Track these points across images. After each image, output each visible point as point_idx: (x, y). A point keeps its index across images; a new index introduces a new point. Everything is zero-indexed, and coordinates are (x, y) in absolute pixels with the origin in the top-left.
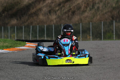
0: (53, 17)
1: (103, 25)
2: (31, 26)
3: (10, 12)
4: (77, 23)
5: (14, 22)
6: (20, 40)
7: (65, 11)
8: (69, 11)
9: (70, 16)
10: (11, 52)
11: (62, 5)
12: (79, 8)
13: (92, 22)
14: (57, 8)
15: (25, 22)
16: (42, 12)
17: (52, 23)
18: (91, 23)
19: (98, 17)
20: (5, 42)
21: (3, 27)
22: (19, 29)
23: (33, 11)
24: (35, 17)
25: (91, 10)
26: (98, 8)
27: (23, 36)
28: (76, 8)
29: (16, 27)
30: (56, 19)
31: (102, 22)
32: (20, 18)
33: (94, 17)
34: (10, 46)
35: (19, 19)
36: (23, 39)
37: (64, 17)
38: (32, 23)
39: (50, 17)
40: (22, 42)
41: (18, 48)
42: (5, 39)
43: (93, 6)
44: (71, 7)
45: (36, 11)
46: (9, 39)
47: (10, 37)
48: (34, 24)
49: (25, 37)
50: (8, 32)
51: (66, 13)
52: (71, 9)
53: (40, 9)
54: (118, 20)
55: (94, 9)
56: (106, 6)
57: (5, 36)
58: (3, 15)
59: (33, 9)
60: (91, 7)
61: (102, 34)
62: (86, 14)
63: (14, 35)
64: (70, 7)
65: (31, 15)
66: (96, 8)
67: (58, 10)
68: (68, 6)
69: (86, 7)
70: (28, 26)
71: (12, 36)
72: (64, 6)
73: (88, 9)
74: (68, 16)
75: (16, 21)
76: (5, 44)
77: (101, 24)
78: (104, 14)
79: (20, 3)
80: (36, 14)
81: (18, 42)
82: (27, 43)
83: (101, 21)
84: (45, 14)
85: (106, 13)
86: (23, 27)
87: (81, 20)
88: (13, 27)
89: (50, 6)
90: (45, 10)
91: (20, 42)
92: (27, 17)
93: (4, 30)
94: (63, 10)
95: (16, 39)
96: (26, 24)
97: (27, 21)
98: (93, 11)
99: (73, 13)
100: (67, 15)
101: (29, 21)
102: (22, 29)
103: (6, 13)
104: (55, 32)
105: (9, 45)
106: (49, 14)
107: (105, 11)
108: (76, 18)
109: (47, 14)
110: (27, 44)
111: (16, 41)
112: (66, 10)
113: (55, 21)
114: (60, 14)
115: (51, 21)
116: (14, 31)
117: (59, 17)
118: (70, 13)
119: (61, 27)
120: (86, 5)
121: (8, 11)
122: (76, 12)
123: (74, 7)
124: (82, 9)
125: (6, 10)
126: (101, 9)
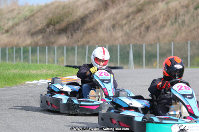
0: (119, 34)
1: (190, 46)
2: (87, 47)
3: (57, 27)
4: (153, 42)
5: (63, 40)
6: (70, 67)
7: (135, 26)
8: (141, 26)
9: (143, 33)
11: (131, 18)
12: (156, 22)
13: (173, 41)
14: (124, 22)
15: (78, 41)
16: (103, 27)
17: (117, 42)
18: (172, 43)
19: (183, 34)
20: (49, 68)
21: (47, 48)
22: (70, 50)
23: (89, 25)
24: (93, 34)
25: (172, 24)
26: (183, 22)
27: (76, 60)
28: (151, 21)
29: (65, 48)
30: (122, 36)
31: (189, 42)
32: (72, 35)
33: (177, 35)
35: (70, 36)
36: (76, 64)
37: (134, 33)
38: (88, 42)
39: (114, 33)
40: (74, 69)
41: (68, 77)
42: (50, 65)
43: (176, 19)
44: (145, 20)
45: (94, 26)
46: (56, 65)
47: (57, 61)
48: (91, 44)
49: (78, 62)
50: (54, 54)
51: (137, 28)
52: (144, 23)
53: (100, 23)
55: (177, 24)
56: (194, 20)
57: (50, 59)
58: (48, 30)
59: (90, 21)
60: (173, 21)
61: (189, 59)
62: (166, 30)
63: (63, 58)
64: (142, 19)
65: (87, 31)
66: (180, 21)
67: (126, 24)
68: (140, 18)
69: (166, 21)
70: (83, 47)
71: (60, 60)
72: (134, 19)
73: (169, 22)
74: (140, 33)
75: (65, 38)
76: (49, 72)
77: (187, 45)
78: (191, 31)
79: (71, 14)
80: (94, 29)
81: (69, 69)
83: (187, 40)
84: (107, 29)
85: (194, 29)
86: (76, 47)
87: (158, 39)
88: (61, 47)
89: (114, 19)
90: (107, 23)
91: (71, 68)
92: (81, 34)
93: (49, 51)
94: (133, 24)
95: (65, 65)
96: (80, 43)
97: (81, 39)
98: (176, 26)
99: (148, 28)
100: (138, 31)
101: (84, 39)
102: (74, 50)
103: (52, 27)
104: (121, 55)
105: (56, 73)
106: (112, 30)
107: (192, 27)
108: (151, 36)
109: (110, 29)
111: (65, 68)
112: (137, 24)
113: (121, 40)
114: (128, 30)
115: (115, 40)
116: (63, 53)
117: (126, 34)
118: (143, 28)
119: (130, 48)
120: (165, 17)
121: (54, 25)
122: (152, 28)
123: (149, 20)
124: (160, 23)
125: (52, 23)
126: (186, 23)
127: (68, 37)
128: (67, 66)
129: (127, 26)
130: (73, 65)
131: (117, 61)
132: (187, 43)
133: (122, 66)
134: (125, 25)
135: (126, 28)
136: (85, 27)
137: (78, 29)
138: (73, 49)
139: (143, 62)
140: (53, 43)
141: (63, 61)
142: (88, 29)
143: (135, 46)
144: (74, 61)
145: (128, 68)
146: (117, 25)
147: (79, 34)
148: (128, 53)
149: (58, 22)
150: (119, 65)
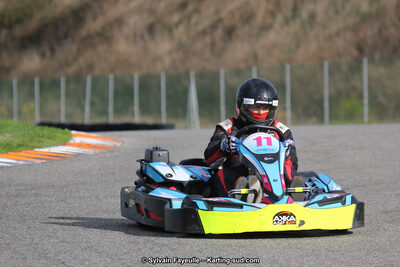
0: (163, 46)
1: (330, 73)
2: (89, 80)
3: (18, 31)
4: (243, 66)
5: (31, 62)
6: (50, 125)
7: (200, 27)
8: (214, 27)
9: (219, 44)
10: (21, 162)
11: (190, 8)
12: (248, 18)
13: (290, 62)
14: (175, 18)
15: (68, 65)
16: (126, 30)
17: (159, 67)
18: (288, 67)
19: (313, 47)
22: (50, 86)
23: (93, 25)
24: (102, 48)
25: (287, 22)
26: (312, 16)
27: (63, 109)
28: (237, 16)
30: (170, 53)
31: (326, 64)
32: (53, 50)
33: (297, 46)
34: (19, 145)
35: (48, 54)
36: (63, 120)
37: (199, 45)
38: (90, 67)
39: (151, 46)
40: (60, 130)
41: (46, 150)
42: (3, 121)
43: (295, 10)
44: (223, 14)
45: (104, 28)
46: (15, 121)
47: (19, 113)
48: (97, 72)
49: (68, 115)
50: (11, 96)
51: (204, 33)
52: (220, 20)
53: (120, 21)
54: (377, 56)
55: (298, 21)
56: (337, 12)
57: (2, 109)
59: (95, 18)
60: (289, 14)
61: (326, 105)
62: (272, 36)
63: (31, 105)
64: (217, 12)
65: (88, 41)
66: (304, 14)
67: (179, 22)
68: (212, 9)
69: (273, 14)
70: (78, 79)
71: (25, 109)
72: (197, 11)
73: (279, 19)
74: (213, 44)
75: (37, 59)
77: (322, 71)
78: (329, 38)
79: (50, 2)
80: (104, 36)
81: (46, 130)
82: (74, 132)
83: (321, 60)
84: (135, 36)
85: (338, 34)
86: (63, 79)
87: (255, 57)
88: (27, 80)
89: (152, 12)
90: (136, 22)
91: (53, 129)
92: (74, 48)
94: (197, 24)
95: (38, 119)
96: (71, 70)
97: (75, 59)
98: (295, 26)
99: (230, 33)
100: (208, 39)
101: (81, 60)
102: (59, 86)
103: (4, 32)
104: (168, 97)
105: (16, 141)
106: (147, 37)
107: (334, 27)
108: (238, 51)
109: (142, 37)
110: (76, 136)
111: (38, 128)
112: (206, 23)
113: (167, 61)
114: (184, 39)
115: (155, 60)
116: (31, 95)
117: (181, 46)
118: (219, 33)
119: (189, 80)
120: (271, 7)
121: (10, 27)
122: (239, 32)
123: (232, 13)
124: (259, 19)
125: (6, 22)
126: (320, 18)
127: (43, 55)
128: (43, 124)
129: (181, 28)
130: (55, 120)
131: (160, 112)
132: (322, 66)
133: (171, 121)
134: (177, 25)
135: (180, 32)
136: (83, 32)
137: (66, 36)
138: (56, 84)
139: (219, 112)
140: (8, 70)
141: (32, 111)
142: (89, 37)
143: (200, 76)
144: (59, 111)
145: (186, 128)
146: (158, 27)
147: (69, 49)
148: (186, 92)
149: (19, 21)
150: (164, 120)
